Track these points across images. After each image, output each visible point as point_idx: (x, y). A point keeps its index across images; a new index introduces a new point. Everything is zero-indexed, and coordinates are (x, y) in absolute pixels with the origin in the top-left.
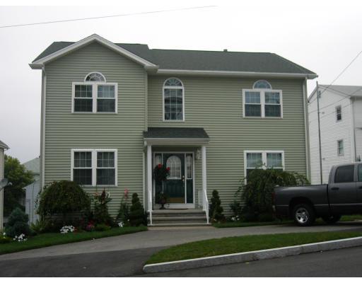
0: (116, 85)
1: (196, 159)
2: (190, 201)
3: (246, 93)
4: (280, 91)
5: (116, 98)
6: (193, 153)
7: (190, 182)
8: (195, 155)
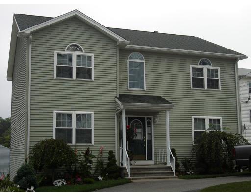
0: (92, 55)
1: (154, 122)
2: (150, 158)
3: (193, 68)
4: (218, 68)
5: (93, 67)
6: (152, 117)
7: (150, 142)
8: (154, 119)
